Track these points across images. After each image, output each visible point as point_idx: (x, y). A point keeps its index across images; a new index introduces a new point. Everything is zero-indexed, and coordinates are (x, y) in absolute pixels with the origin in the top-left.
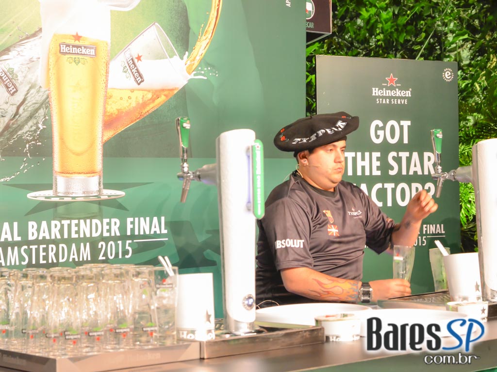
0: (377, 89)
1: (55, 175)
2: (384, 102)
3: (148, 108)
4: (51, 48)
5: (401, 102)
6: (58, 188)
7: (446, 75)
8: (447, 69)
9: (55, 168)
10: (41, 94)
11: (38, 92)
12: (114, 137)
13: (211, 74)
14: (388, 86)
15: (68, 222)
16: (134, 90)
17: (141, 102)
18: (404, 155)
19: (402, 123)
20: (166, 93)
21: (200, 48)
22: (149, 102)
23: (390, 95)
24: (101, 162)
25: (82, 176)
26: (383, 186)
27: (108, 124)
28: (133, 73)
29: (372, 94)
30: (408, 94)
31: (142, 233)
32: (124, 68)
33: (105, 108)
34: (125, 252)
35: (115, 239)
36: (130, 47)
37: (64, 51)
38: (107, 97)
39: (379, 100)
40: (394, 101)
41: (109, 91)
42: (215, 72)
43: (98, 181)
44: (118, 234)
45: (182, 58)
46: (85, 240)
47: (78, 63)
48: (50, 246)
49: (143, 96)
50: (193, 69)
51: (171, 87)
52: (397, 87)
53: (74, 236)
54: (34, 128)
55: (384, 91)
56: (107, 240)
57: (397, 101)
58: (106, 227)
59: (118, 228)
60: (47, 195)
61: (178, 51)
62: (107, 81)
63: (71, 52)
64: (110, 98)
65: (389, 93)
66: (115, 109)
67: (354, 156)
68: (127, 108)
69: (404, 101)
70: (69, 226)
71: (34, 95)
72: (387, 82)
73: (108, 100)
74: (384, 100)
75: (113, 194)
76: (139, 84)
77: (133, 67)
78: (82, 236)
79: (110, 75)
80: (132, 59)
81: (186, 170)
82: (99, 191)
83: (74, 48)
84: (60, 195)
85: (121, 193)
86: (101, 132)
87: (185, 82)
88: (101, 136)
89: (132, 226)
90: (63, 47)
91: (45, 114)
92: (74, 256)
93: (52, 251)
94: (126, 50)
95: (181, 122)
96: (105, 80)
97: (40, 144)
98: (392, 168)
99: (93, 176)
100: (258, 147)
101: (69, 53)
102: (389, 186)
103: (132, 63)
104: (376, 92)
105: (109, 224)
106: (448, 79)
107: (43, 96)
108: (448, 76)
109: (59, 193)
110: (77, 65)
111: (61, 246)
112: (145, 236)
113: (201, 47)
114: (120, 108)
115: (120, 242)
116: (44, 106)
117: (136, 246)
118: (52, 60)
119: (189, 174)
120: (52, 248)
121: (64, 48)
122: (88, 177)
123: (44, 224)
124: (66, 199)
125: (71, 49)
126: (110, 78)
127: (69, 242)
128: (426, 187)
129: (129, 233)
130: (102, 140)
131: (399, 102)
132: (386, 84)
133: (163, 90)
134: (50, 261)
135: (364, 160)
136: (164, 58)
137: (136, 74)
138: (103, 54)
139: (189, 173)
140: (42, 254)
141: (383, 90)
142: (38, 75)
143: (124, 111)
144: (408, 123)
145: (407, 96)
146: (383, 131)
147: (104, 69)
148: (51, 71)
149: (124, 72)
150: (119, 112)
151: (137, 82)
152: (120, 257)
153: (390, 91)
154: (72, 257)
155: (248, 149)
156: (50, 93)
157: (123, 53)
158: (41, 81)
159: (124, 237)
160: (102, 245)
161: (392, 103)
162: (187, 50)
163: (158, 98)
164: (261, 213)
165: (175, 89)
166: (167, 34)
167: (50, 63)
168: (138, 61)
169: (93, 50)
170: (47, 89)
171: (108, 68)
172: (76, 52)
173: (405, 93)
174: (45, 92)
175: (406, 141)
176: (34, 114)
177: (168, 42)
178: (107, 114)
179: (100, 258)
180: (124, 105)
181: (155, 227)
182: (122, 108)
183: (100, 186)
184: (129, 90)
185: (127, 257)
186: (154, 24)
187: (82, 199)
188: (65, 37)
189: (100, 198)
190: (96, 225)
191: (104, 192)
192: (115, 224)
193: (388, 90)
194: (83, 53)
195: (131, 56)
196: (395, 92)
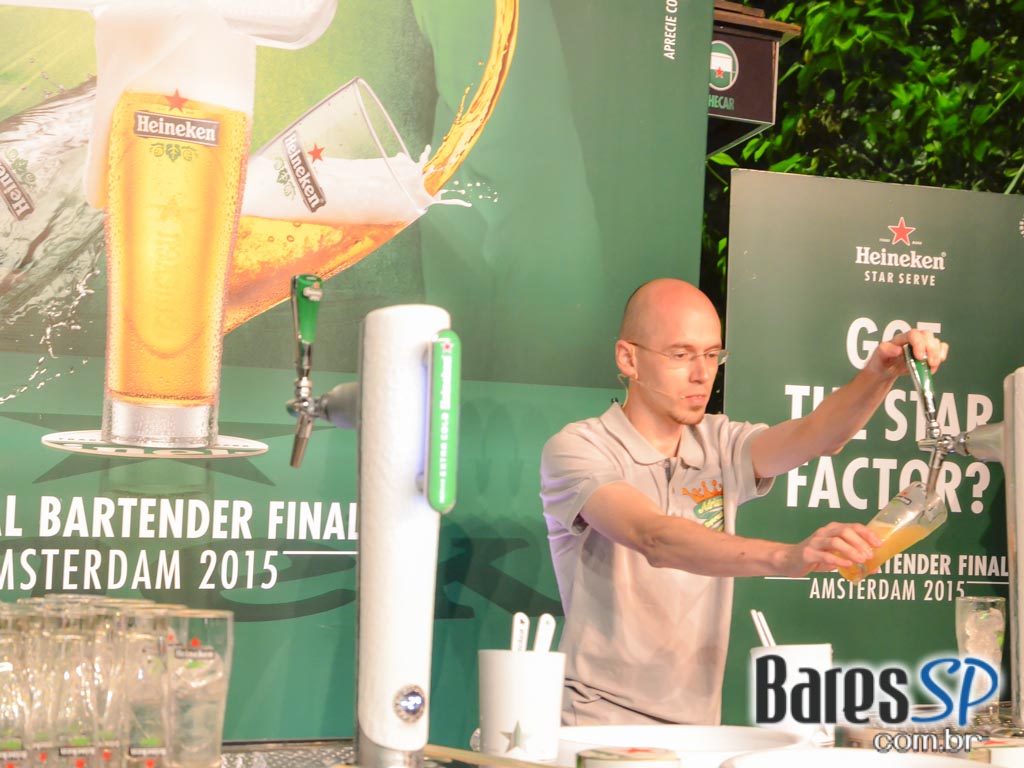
0: (867, 249)
1: (108, 397)
2: (882, 278)
3: (331, 264)
4: (115, 121)
5: (920, 280)
6: (114, 426)
9: (110, 382)
10: (87, 219)
11: (80, 214)
12: (249, 322)
13: (481, 197)
14: (894, 243)
15: (133, 502)
16: (301, 222)
17: (316, 248)
20: (374, 232)
21: (460, 138)
22: (334, 250)
23: (897, 264)
24: (216, 374)
25: (171, 404)
26: (871, 463)
27: (237, 292)
29: (856, 259)
30: (938, 263)
31: (303, 536)
32: (281, 173)
33: (232, 258)
34: (262, 577)
35: (240, 545)
36: (297, 128)
37: (146, 130)
38: (239, 235)
39: (871, 275)
40: (904, 277)
41: (243, 221)
42: (491, 194)
43: (208, 416)
44: (247, 535)
45: (416, 159)
46: (170, 543)
47: (176, 157)
48: (89, 553)
49: (322, 236)
50: (441, 184)
51: (387, 221)
52: (914, 248)
53: (145, 533)
54: (66, 292)
55: (884, 255)
56: (220, 547)
57: (912, 277)
58: (220, 519)
59: (249, 522)
60: (87, 441)
61: (406, 146)
62: (240, 198)
63: (161, 132)
64: (245, 237)
65: (895, 260)
66: (254, 261)
67: (808, 394)
68: (282, 260)
69: (929, 279)
70: (136, 511)
71: (70, 220)
72: (890, 236)
73: (240, 241)
74: (882, 274)
75: (241, 447)
76: (313, 210)
77: (302, 173)
78: (163, 534)
80: (301, 155)
82: (209, 438)
83: (167, 125)
84: (117, 441)
85: (260, 446)
86: (219, 311)
87: (422, 212)
88: (218, 318)
89: (280, 520)
90: (143, 120)
91: (92, 264)
92: (142, 578)
93: (93, 564)
94: (287, 134)
95: (300, 284)
96: (236, 196)
97: (78, 327)
98: (894, 426)
99: (196, 405)
100: (448, 347)
101: (157, 134)
102: (885, 465)
103: (300, 162)
104: (864, 255)
105: (228, 512)
107: (90, 224)
109: (115, 437)
110: (173, 160)
111: (113, 553)
112: (309, 544)
113: (462, 138)
114: (266, 260)
115: (250, 554)
116: (91, 245)
117: (288, 565)
118: (116, 148)
120: (93, 558)
121: (146, 122)
122: (184, 406)
123: (77, 503)
124: (131, 453)
125: (161, 124)
127: (132, 546)
129: (272, 535)
130: (222, 327)
131: (916, 281)
132: (888, 241)
133: (368, 226)
134: (87, 586)
136: (373, 157)
137: (307, 189)
138: (234, 140)
139: (307, 401)
140: (68, 569)
141: (880, 253)
142: (83, 178)
143: (277, 267)
145: (936, 267)
147: (232, 170)
148: (112, 171)
149: (281, 182)
150: (263, 268)
151: (310, 204)
152: (250, 585)
153: (896, 256)
154: (137, 579)
156: (107, 219)
157: (280, 140)
158: (87, 193)
159: (260, 543)
160: (209, 558)
161: (901, 282)
162: (429, 141)
163: (356, 242)
165: (398, 225)
166: (384, 104)
167: (111, 155)
168: (314, 160)
169: (213, 131)
170: (101, 210)
171: (245, 171)
172: (173, 134)
173: (930, 261)
174: (96, 215)
176: (67, 263)
177: (386, 122)
178: (236, 271)
179: (201, 587)
180: (277, 253)
181: (334, 525)
182: (272, 261)
183: (211, 428)
184: (290, 221)
185: (264, 586)
186: (356, 80)
187: (168, 454)
188: (149, 98)
189: (210, 453)
190: (198, 512)
191: (219, 442)
192: (242, 512)
193: (892, 253)
194: (188, 136)
195: (298, 147)
196: (908, 259)
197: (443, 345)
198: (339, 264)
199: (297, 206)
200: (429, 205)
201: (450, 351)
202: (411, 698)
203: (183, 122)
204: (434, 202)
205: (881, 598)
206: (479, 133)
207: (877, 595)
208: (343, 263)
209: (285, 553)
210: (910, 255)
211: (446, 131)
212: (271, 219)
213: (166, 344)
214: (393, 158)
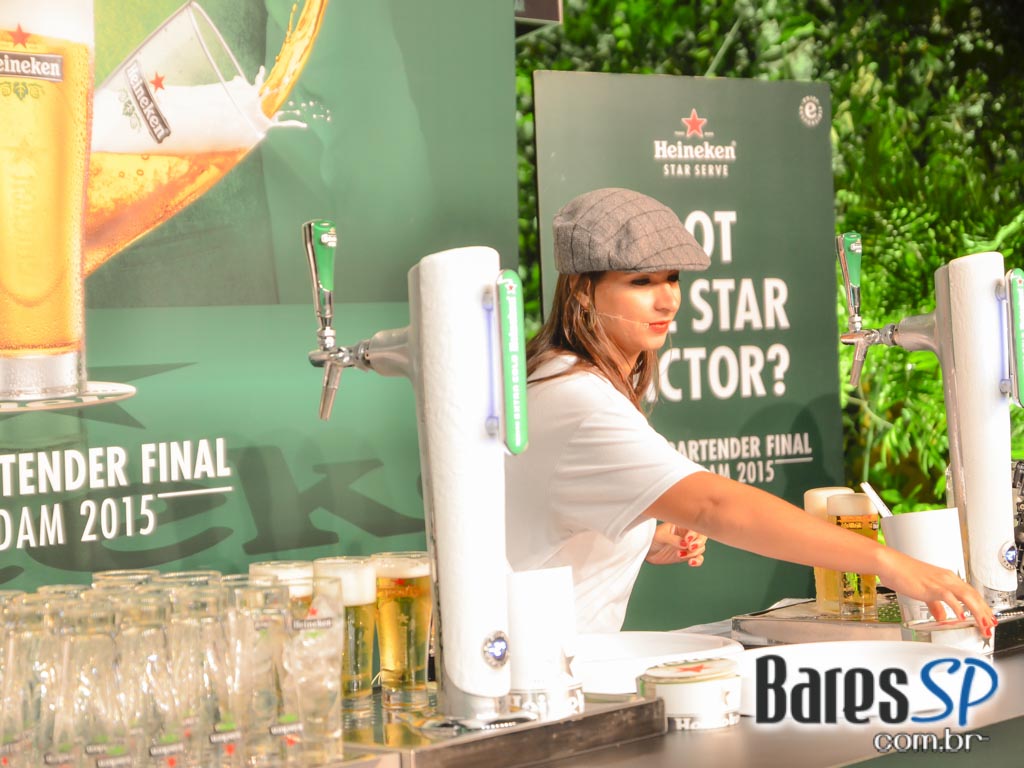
0: (664, 143)
2: (680, 172)
5: (715, 171)
7: (808, 112)
8: (808, 98)
12: (108, 262)
13: (315, 116)
14: (688, 135)
15: (11, 458)
16: (148, 155)
17: (165, 181)
18: (724, 286)
19: (719, 216)
20: (220, 160)
21: (291, 58)
22: (182, 181)
23: (692, 156)
24: (81, 319)
25: (39, 354)
26: (682, 354)
27: (96, 230)
29: (655, 154)
30: (729, 152)
31: (175, 477)
32: (126, 106)
33: (86, 198)
34: (140, 522)
35: (117, 493)
36: (137, 57)
38: (91, 173)
39: (670, 169)
40: (700, 169)
41: (94, 157)
42: (323, 113)
43: (75, 362)
44: (123, 482)
45: (252, 82)
46: (50, 497)
47: (24, 95)
49: (170, 168)
50: (277, 106)
51: (230, 147)
52: (706, 139)
53: (26, 489)
55: (680, 148)
56: (98, 496)
57: (707, 168)
58: (95, 468)
59: (123, 468)
61: (242, 67)
62: (89, 134)
63: (7, 70)
64: (95, 175)
65: (690, 152)
66: (108, 199)
68: (134, 195)
69: (722, 168)
70: (15, 468)
72: (684, 129)
73: (92, 178)
74: (680, 167)
75: (110, 391)
76: (160, 141)
77: (146, 104)
78: (43, 489)
79: (96, 121)
80: (144, 87)
81: (330, 342)
82: (80, 386)
83: (13, 62)
85: (127, 389)
86: (78, 253)
87: (261, 136)
88: (79, 261)
89: (152, 463)
92: (26, 536)
94: (128, 65)
95: (315, 230)
96: (84, 133)
98: (699, 316)
99: (64, 353)
100: (511, 288)
101: (4, 73)
102: (695, 355)
103: (143, 92)
104: (662, 150)
105: (103, 460)
106: (811, 120)
110: (21, 99)
112: (182, 484)
113: (293, 56)
114: (119, 196)
115: (127, 500)
117: (164, 508)
119: (341, 355)
122: (53, 354)
124: (5, 408)
125: (7, 62)
126: (95, 129)
127: (14, 503)
129: (146, 479)
130: (82, 269)
131: (711, 172)
132: (682, 133)
133: (213, 154)
136: (206, 82)
137: (152, 120)
138: (79, 73)
139: (340, 350)
141: (676, 145)
143: (129, 203)
144: (732, 216)
145: (727, 157)
147: (80, 107)
149: (127, 114)
150: (117, 205)
151: (156, 136)
152: (130, 532)
153: (691, 147)
154: (22, 538)
155: (487, 292)
157: (124, 68)
159: (135, 489)
160: (88, 509)
161: (697, 174)
162: (262, 63)
163: (203, 171)
164: (521, 440)
165: (239, 151)
166: (217, 26)
168: (156, 89)
169: (57, 66)
171: (92, 105)
172: (19, 71)
173: (722, 151)
175: (727, 256)
177: (221, 45)
178: (92, 210)
179: (84, 539)
180: (129, 188)
181: (204, 463)
182: (124, 197)
183: (80, 374)
184: (137, 154)
185: (143, 532)
186: (189, 4)
187: (41, 406)
189: (81, 401)
190: (75, 464)
191: (88, 389)
192: (117, 458)
193: (688, 145)
194: (34, 72)
195: (141, 77)
196: (702, 150)
197: (507, 286)
198: (188, 195)
199: (143, 138)
200: (268, 128)
201: (513, 291)
202: (497, 644)
203: (28, 58)
204: (273, 125)
206: (309, 50)
208: (191, 194)
210: (704, 146)
211: (278, 51)
212: (120, 154)
213: (29, 291)
214: (229, 83)
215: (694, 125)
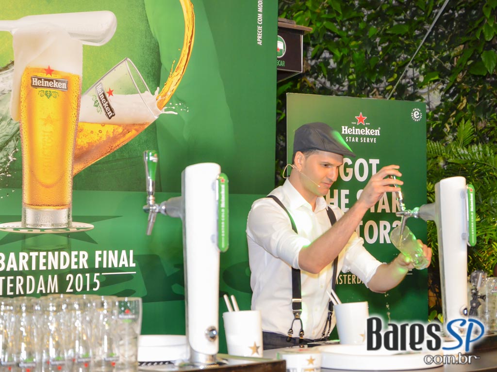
0: (346, 127)
1: (24, 207)
2: (353, 140)
3: (118, 142)
4: (23, 81)
5: (370, 140)
6: (27, 220)
7: (415, 115)
8: (415, 109)
9: (24, 200)
12: (84, 170)
14: (358, 124)
15: (36, 254)
16: (104, 124)
17: (111, 135)
19: (371, 161)
20: (136, 127)
21: (171, 84)
22: (119, 136)
23: (359, 134)
24: (70, 194)
25: (51, 209)
27: (78, 157)
28: (104, 107)
29: (342, 132)
30: (377, 132)
31: (110, 266)
32: (95, 102)
33: (75, 141)
34: (93, 285)
35: (83, 271)
36: (101, 81)
37: (36, 85)
38: (78, 131)
39: (349, 139)
40: (363, 139)
41: (80, 124)
43: (67, 213)
44: (86, 267)
45: (153, 94)
46: (53, 272)
47: (50, 96)
48: (18, 278)
49: (114, 130)
50: (164, 105)
51: (141, 122)
52: (367, 126)
53: (42, 268)
55: (354, 130)
56: (75, 272)
57: (366, 139)
58: (74, 260)
59: (87, 261)
60: (15, 227)
61: (149, 87)
62: (78, 114)
63: (43, 85)
64: (80, 132)
66: (85, 143)
68: (97, 142)
69: (373, 140)
70: (38, 258)
72: (356, 121)
74: (353, 138)
75: (82, 227)
76: (110, 118)
77: (105, 102)
78: (50, 268)
79: (81, 109)
80: (104, 94)
81: (151, 202)
82: (68, 223)
83: (45, 82)
84: (28, 226)
85: (90, 226)
86: (70, 165)
87: (156, 117)
88: (71, 169)
89: (100, 259)
90: (35, 80)
92: (41, 288)
93: (20, 283)
94: (97, 84)
96: (76, 113)
99: (62, 209)
100: (223, 180)
101: (41, 86)
103: (103, 97)
104: (345, 130)
105: (77, 256)
106: (417, 119)
108: (417, 116)
110: (48, 98)
111: (28, 277)
112: (113, 269)
113: (173, 83)
114: (90, 141)
115: (88, 275)
117: (104, 279)
118: (24, 93)
119: (155, 207)
120: (20, 280)
121: (36, 81)
122: (59, 209)
123: (12, 255)
124: (35, 231)
125: (43, 82)
126: (81, 112)
127: (36, 273)
128: (394, 225)
129: (97, 266)
130: (72, 172)
131: (368, 141)
132: (355, 123)
133: (134, 125)
134: (17, 293)
135: (333, 198)
136: (135, 93)
137: (107, 109)
138: (75, 87)
140: (9, 285)
141: (352, 128)
143: (95, 145)
144: (377, 161)
145: (376, 134)
146: (352, 169)
147: (75, 102)
148: (22, 104)
149: (96, 106)
150: (89, 145)
151: (108, 116)
152: (88, 289)
153: (359, 130)
154: (39, 289)
156: (21, 125)
157: (95, 87)
158: (12, 114)
159: (92, 270)
160: (70, 278)
161: (362, 141)
162: (158, 84)
163: (129, 132)
164: (225, 246)
165: (146, 124)
166: (138, 69)
167: (21, 96)
168: (109, 96)
169: (65, 84)
170: (18, 121)
171: (80, 102)
172: (48, 86)
173: (374, 131)
177: (140, 77)
178: (78, 147)
179: (67, 291)
180: (95, 138)
181: (124, 261)
182: (93, 142)
183: (69, 219)
184: (100, 124)
185: (94, 289)
186: (126, 59)
187: (51, 231)
188: (37, 70)
189: (69, 230)
190: (65, 257)
191: (72, 225)
192: (84, 256)
193: (357, 128)
194: (54, 87)
195: (102, 90)
196: (364, 131)
198: (121, 142)
199: (102, 116)
200: (159, 114)
201: (224, 182)
203: (52, 80)
204: (162, 113)
205: (358, 283)
206: (180, 80)
207: (356, 282)
208: (123, 142)
209: (103, 274)
210: (365, 129)
211: (166, 80)
212: (91, 123)
213: (48, 181)
214: (143, 94)
215: (361, 119)
